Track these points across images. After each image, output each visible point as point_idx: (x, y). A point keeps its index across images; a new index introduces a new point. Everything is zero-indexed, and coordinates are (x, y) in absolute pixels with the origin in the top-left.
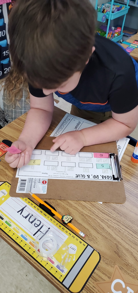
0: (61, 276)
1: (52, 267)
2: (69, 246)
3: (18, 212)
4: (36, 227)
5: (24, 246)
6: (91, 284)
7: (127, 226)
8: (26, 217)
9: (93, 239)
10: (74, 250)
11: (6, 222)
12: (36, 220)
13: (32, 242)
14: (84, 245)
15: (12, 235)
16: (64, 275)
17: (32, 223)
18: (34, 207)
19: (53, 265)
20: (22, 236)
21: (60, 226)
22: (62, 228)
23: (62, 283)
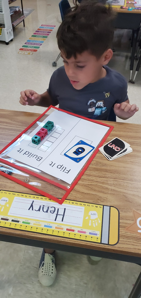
0: (97, 238)
1: (86, 236)
2: (90, 214)
3: (29, 209)
4: (53, 213)
5: (53, 233)
6: (123, 232)
7: (123, 179)
8: (39, 210)
9: (104, 199)
10: (95, 214)
11: (23, 222)
12: (50, 208)
13: (58, 227)
14: (101, 207)
15: (37, 230)
16: (99, 236)
17: (47, 212)
18: (41, 198)
19: (86, 234)
20: (45, 226)
21: (73, 203)
22: (75, 203)
23: (101, 243)
